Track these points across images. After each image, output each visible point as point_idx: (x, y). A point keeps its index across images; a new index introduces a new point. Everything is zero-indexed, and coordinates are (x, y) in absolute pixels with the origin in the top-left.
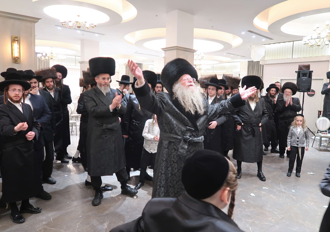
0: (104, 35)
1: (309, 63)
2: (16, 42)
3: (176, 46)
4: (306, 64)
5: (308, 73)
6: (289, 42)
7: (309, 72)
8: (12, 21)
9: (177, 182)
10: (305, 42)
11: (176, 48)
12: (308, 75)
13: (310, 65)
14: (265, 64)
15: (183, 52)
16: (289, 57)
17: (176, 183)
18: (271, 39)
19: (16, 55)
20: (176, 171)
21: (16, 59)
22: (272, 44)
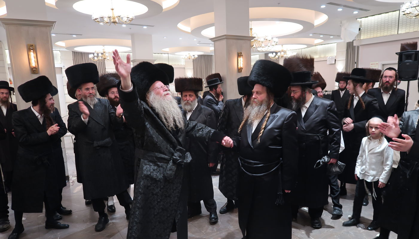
0: (153, 26)
1: (415, 41)
2: (32, 50)
3: (225, 35)
4: (411, 42)
5: (413, 54)
6: (386, 13)
7: (415, 53)
8: (25, 28)
9: (158, 202)
10: (404, 12)
11: (225, 37)
12: (413, 57)
13: (417, 43)
14: (361, 45)
15: (235, 41)
16: (393, 33)
17: (157, 204)
18: (366, 10)
19: (34, 64)
20: (158, 190)
21: (34, 69)
22: (370, 16)
